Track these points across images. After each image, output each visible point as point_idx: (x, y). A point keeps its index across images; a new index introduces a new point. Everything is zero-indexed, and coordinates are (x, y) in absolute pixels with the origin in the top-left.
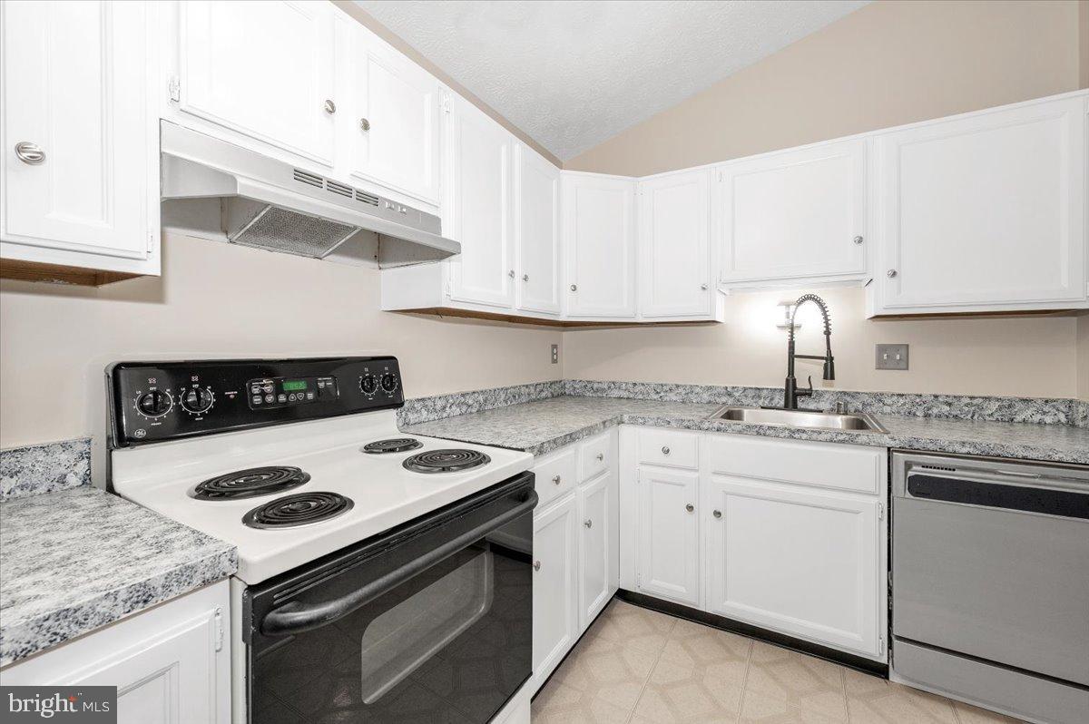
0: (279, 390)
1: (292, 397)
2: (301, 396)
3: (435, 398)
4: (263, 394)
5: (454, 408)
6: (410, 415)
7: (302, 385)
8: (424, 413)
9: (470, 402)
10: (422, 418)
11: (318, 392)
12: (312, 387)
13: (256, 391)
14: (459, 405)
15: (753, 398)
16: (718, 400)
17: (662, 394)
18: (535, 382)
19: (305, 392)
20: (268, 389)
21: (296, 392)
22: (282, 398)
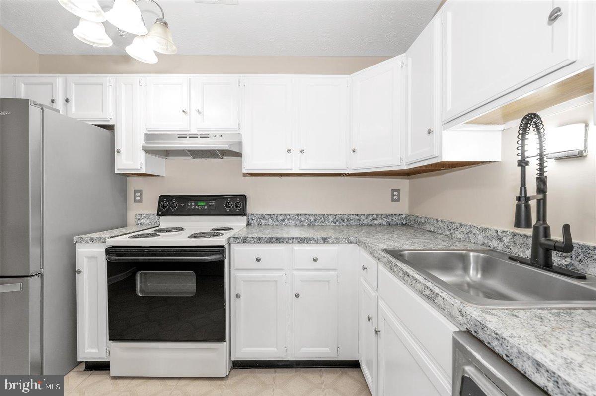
0: (196, 205)
1: (200, 208)
2: (203, 207)
3: (277, 215)
4: (191, 206)
5: (290, 221)
6: (262, 221)
7: (203, 204)
8: (271, 221)
9: (303, 219)
10: (269, 223)
11: (209, 206)
12: (207, 205)
13: (189, 204)
14: (294, 220)
15: (521, 245)
16: (490, 243)
17: (452, 231)
18: (367, 213)
19: (204, 206)
20: (193, 204)
21: (201, 206)
22: (197, 207)
